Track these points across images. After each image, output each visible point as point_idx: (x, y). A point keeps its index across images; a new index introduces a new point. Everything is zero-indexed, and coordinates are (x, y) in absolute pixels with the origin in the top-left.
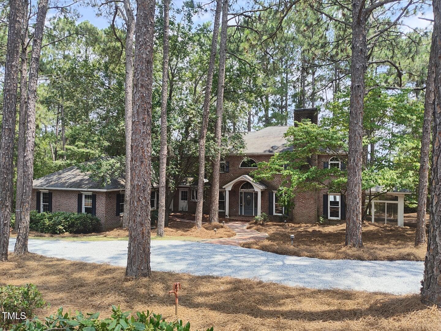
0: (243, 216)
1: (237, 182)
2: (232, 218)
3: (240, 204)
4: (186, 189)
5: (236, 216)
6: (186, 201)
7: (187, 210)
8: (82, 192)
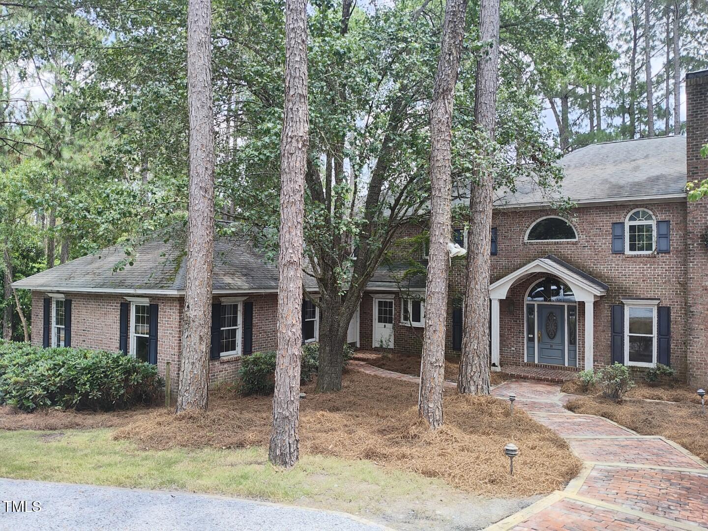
0: (536, 366)
1: (520, 279)
2: (510, 371)
3: (529, 333)
4: (390, 296)
5: (517, 364)
6: (389, 326)
7: (392, 346)
8: (129, 299)
